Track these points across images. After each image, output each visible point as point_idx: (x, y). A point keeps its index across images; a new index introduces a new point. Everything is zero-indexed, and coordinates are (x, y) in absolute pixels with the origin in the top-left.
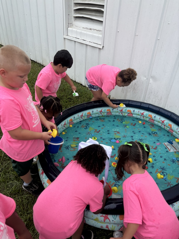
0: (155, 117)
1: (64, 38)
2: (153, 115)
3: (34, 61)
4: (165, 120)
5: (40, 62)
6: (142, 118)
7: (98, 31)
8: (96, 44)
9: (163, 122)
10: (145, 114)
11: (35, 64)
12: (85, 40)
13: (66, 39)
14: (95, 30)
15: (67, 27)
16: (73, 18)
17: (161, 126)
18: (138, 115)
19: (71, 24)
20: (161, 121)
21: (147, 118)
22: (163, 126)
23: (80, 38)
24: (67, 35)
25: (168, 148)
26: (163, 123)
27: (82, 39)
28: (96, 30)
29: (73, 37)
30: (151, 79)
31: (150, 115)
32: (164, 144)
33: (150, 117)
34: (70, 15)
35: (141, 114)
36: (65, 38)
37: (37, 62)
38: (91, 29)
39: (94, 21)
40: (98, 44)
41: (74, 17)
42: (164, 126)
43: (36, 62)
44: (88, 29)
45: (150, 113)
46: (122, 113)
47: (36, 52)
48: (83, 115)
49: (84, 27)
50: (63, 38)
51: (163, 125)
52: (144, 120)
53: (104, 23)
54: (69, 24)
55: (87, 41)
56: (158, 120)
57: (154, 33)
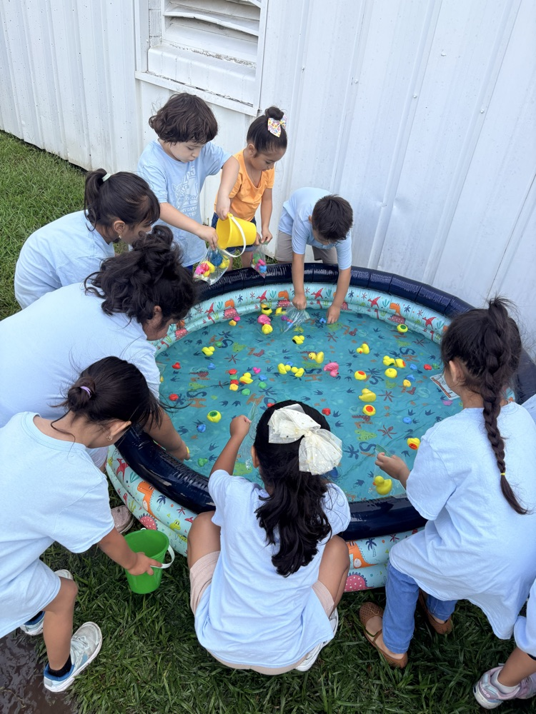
0: (407, 309)
1: (136, 79)
2: (402, 304)
3: (35, 147)
4: (434, 318)
5: (56, 152)
6: (373, 314)
7: (241, 62)
8: (238, 101)
9: (429, 322)
10: (380, 302)
11: (38, 155)
12: (202, 90)
13: (142, 84)
14: (231, 59)
15: (147, 45)
16: (163, 19)
17: (424, 333)
18: (363, 305)
19: (158, 39)
20: (425, 319)
21: (386, 312)
22: (428, 332)
23: (188, 83)
24: (147, 72)
25: (444, 389)
26: (429, 326)
27: (193, 85)
28: (235, 60)
29: (164, 78)
30: (394, 207)
31: (393, 306)
32: (433, 378)
33: (394, 311)
34: (154, 11)
35: (370, 303)
36: (138, 80)
37: (47, 151)
38: (219, 57)
39: (227, 32)
40: (242, 102)
41: (166, 17)
42: (432, 332)
43: (44, 150)
44: (210, 55)
45: (395, 300)
46: (318, 301)
47: (42, 117)
48: (214, 309)
49: (200, 50)
50: (134, 81)
51: (429, 329)
52: (378, 318)
53: (261, 40)
54: (152, 39)
55: (210, 90)
56: (416, 317)
57: (404, 78)
